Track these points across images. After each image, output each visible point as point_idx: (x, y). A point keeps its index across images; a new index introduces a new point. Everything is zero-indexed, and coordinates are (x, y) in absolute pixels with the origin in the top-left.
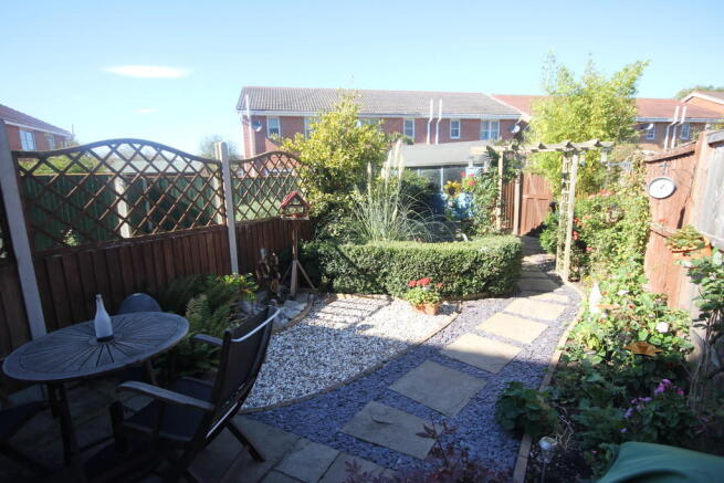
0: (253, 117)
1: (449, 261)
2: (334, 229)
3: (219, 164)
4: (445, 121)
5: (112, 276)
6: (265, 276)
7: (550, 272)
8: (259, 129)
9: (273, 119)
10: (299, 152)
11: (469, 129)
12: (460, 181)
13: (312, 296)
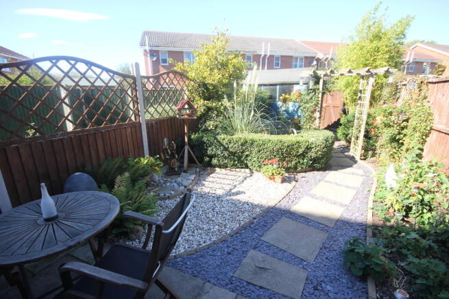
0: (151, 51)
1: (291, 147)
2: (210, 124)
3: (134, 78)
4: (272, 57)
5: (58, 159)
6: (167, 157)
7: (346, 154)
8: (155, 59)
9: (164, 52)
10: (187, 72)
11: (287, 62)
12: (290, 94)
13: (198, 170)
